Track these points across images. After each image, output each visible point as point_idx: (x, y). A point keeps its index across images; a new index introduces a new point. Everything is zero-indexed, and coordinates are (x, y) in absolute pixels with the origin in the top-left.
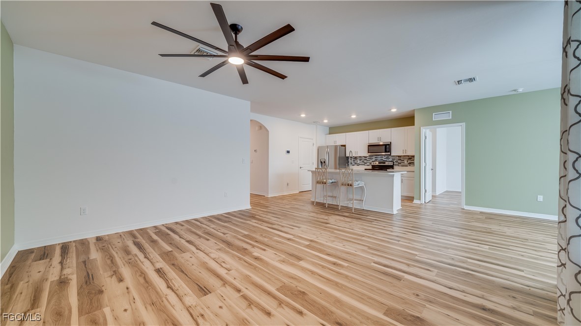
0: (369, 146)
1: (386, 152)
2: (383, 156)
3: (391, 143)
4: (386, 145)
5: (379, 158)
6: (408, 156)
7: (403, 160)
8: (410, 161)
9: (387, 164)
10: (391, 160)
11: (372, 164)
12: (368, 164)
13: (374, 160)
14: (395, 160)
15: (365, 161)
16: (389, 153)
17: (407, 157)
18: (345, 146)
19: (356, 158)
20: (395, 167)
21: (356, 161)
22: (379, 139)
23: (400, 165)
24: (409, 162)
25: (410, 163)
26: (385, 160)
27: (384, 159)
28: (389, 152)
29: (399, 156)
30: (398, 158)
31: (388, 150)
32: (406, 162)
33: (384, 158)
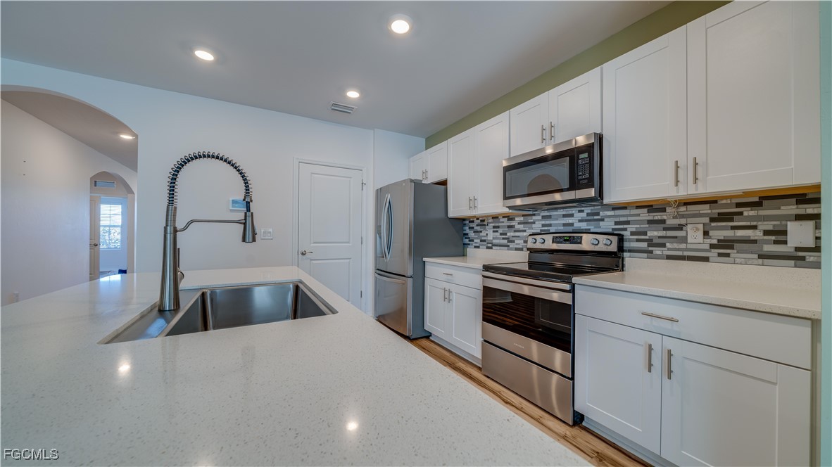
0: (506, 169)
1: (574, 185)
2: (574, 211)
3: (600, 138)
4: (571, 155)
5: (558, 222)
6: (712, 202)
7: (680, 227)
8: (729, 234)
9: (587, 243)
10: (608, 225)
11: (530, 245)
12: (520, 243)
13: (537, 227)
14: (632, 228)
15: (510, 234)
16: (591, 192)
17: (705, 209)
18: (444, 183)
19: (482, 221)
20: (628, 259)
21: (483, 234)
22: (547, 132)
23: (657, 251)
24: (718, 234)
25: (725, 246)
26: (584, 226)
27: (578, 225)
28: (590, 184)
29: (650, 207)
30: (644, 215)
31: (583, 175)
32: (694, 235)
33: (577, 219)
